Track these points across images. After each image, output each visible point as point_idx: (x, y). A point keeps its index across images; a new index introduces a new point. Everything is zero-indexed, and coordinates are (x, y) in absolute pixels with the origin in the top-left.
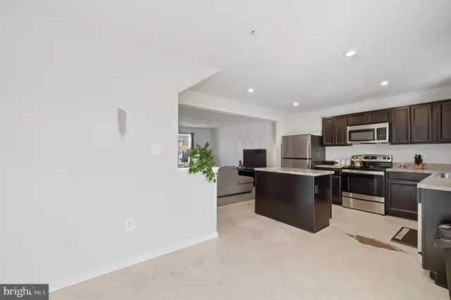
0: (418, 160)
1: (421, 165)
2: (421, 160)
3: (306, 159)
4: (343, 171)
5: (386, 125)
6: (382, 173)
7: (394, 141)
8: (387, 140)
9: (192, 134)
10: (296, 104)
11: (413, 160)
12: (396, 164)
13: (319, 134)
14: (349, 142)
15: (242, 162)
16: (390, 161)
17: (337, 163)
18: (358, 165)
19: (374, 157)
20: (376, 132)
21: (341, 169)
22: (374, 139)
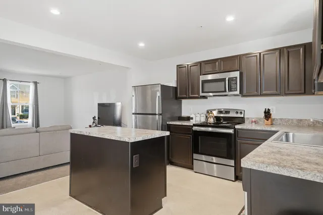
0: (267, 114)
1: (270, 120)
2: (270, 114)
3: (155, 114)
4: (195, 128)
5: (236, 74)
6: (231, 131)
7: (245, 92)
8: (238, 92)
9: (36, 83)
10: (142, 45)
11: (263, 115)
12: (248, 118)
13: (173, 84)
14: (201, 94)
15: (97, 118)
16: (242, 116)
17: (192, 118)
18: (211, 120)
19: (227, 112)
20: (227, 82)
21: (192, 126)
22: (225, 91)
